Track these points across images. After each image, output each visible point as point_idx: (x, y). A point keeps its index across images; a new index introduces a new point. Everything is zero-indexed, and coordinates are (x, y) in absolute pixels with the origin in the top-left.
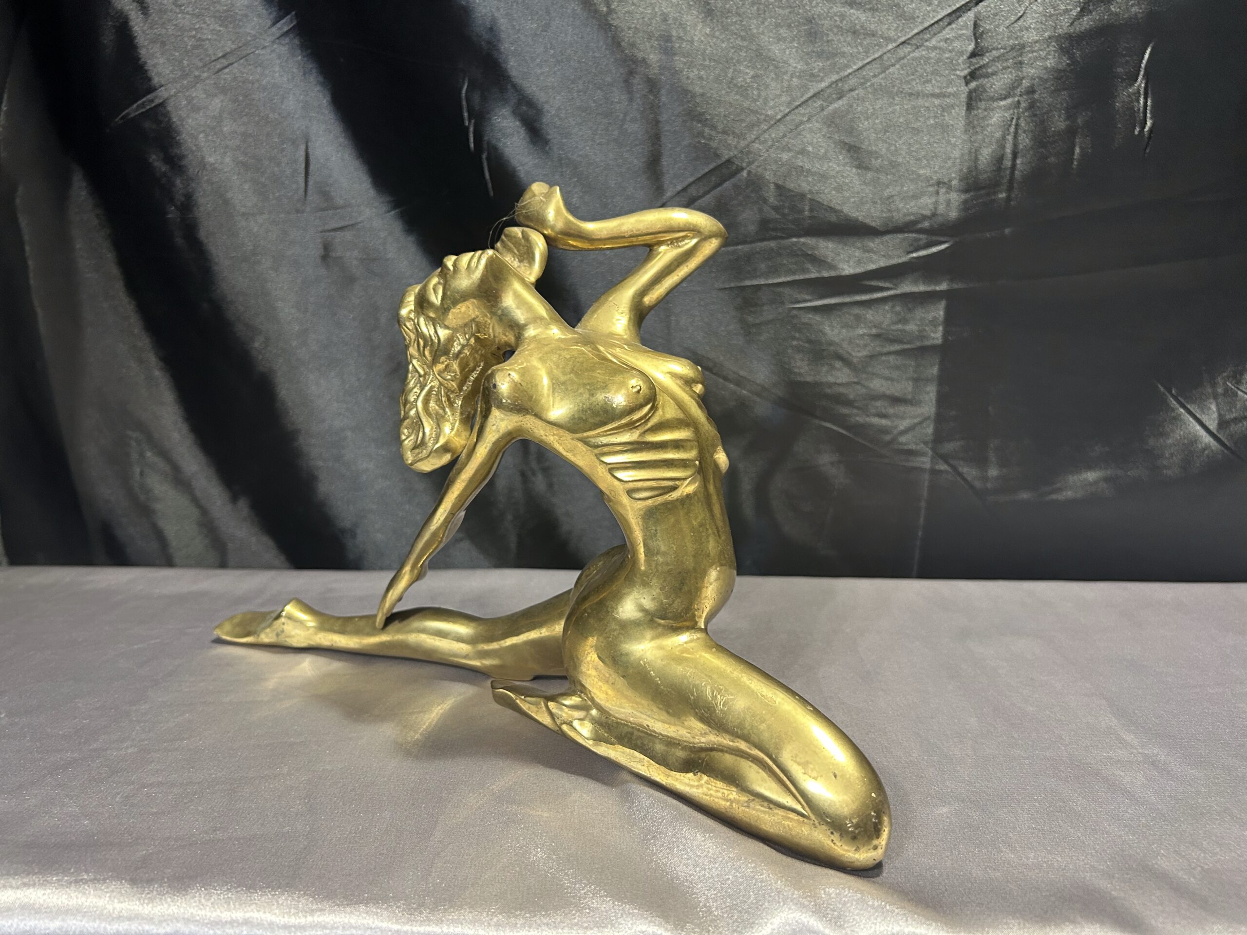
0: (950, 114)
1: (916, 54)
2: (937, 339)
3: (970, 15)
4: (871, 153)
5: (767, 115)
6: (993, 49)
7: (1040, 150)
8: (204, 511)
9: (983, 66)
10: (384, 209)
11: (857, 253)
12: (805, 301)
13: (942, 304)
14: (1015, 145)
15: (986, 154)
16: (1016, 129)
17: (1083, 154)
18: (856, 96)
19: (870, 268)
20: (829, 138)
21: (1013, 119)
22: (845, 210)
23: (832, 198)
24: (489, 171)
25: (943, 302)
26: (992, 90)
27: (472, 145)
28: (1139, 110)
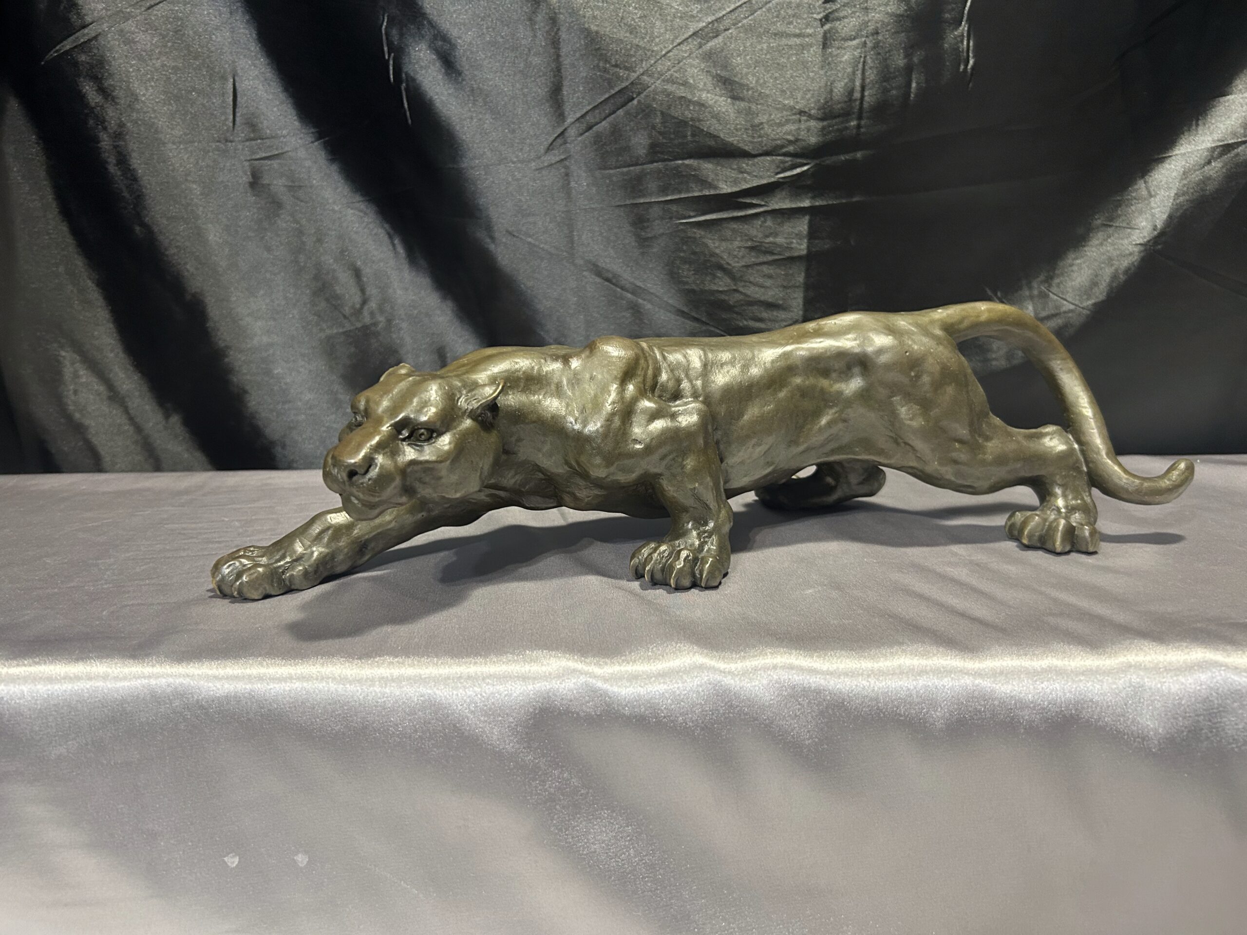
0: (809, 51)
2: (803, 250)
4: (742, 85)
5: (653, 51)
7: (885, 84)
8: (139, 429)
9: (836, 10)
10: (308, 140)
11: (734, 174)
12: (690, 217)
13: (807, 219)
14: (863, 79)
15: (839, 88)
16: (864, 66)
17: (919, 88)
18: (730, 36)
19: (744, 187)
20: (707, 71)
21: (861, 57)
22: (722, 136)
23: (711, 125)
24: (408, 101)
25: (807, 218)
26: (844, 31)
27: (392, 77)
28: (963, 50)
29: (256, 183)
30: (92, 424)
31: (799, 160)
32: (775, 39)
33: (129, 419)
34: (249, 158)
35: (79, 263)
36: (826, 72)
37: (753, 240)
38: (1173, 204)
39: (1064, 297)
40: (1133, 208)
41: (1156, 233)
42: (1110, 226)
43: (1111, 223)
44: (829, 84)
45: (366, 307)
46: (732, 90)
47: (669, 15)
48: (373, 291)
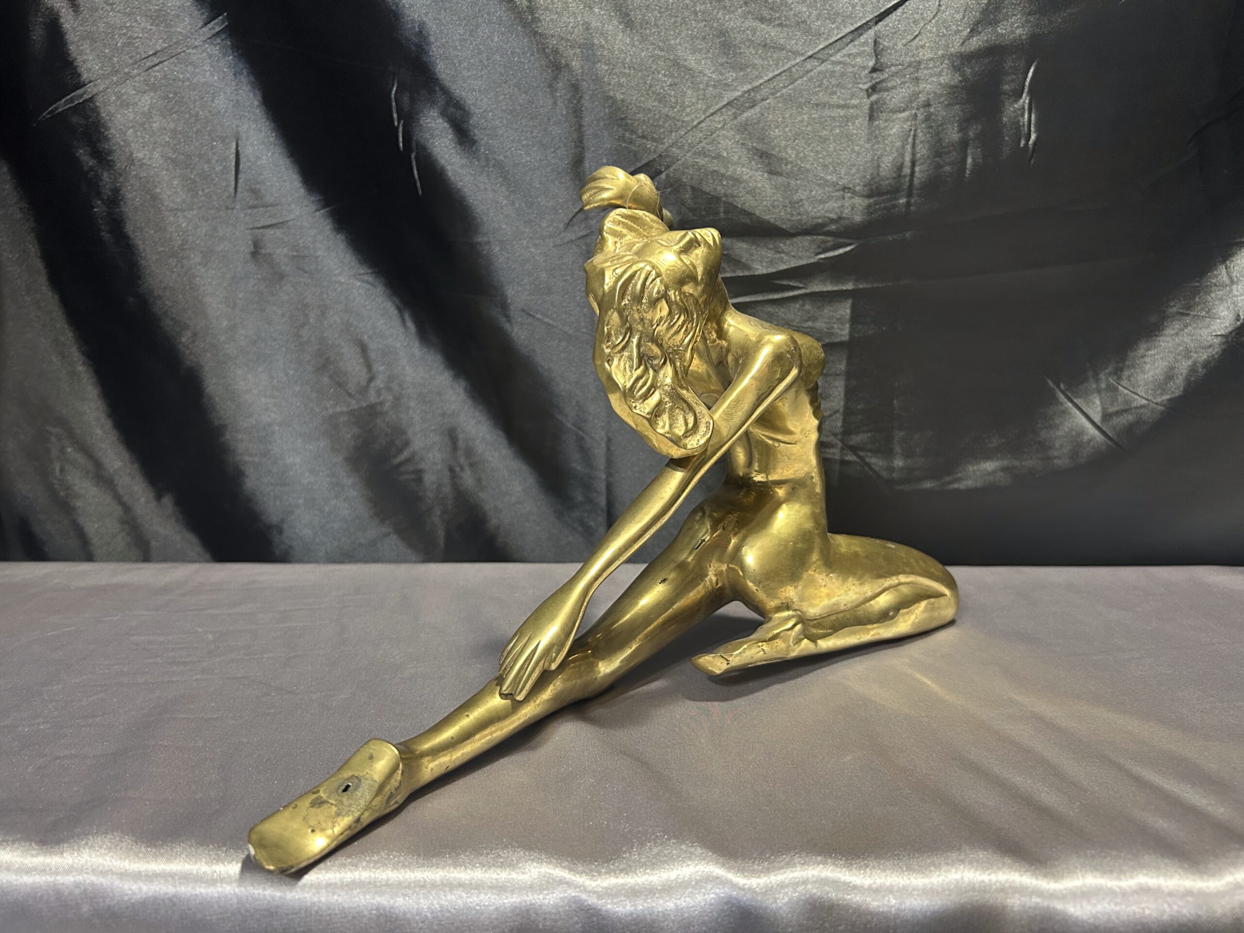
0: (854, 123)
1: (823, 68)
2: (845, 336)
3: (871, 33)
4: (780, 159)
5: (683, 122)
6: (892, 65)
7: (936, 159)
8: (127, 509)
9: (884, 81)
10: (314, 208)
11: (770, 254)
13: (848, 304)
14: (914, 154)
15: (887, 163)
16: (914, 140)
17: (975, 163)
18: (767, 106)
19: (781, 268)
20: (742, 144)
21: (911, 130)
22: (757, 213)
23: (745, 201)
24: (418, 170)
25: (850, 301)
26: (892, 103)
27: (401, 145)
28: (1024, 124)
29: (257, 251)
30: (79, 503)
31: (841, 240)
32: (817, 110)
33: (118, 499)
34: (251, 226)
35: (68, 336)
36: (873, 145)
39: (1135, 391)
40: (1213, 295)
41: (1239, 323)
42: (1188, 315)
43: (1188, 312)
44: (876, 158)
45: (372, 385)
46: (769, 164)
47: (701, 83)
48: (380, 368)
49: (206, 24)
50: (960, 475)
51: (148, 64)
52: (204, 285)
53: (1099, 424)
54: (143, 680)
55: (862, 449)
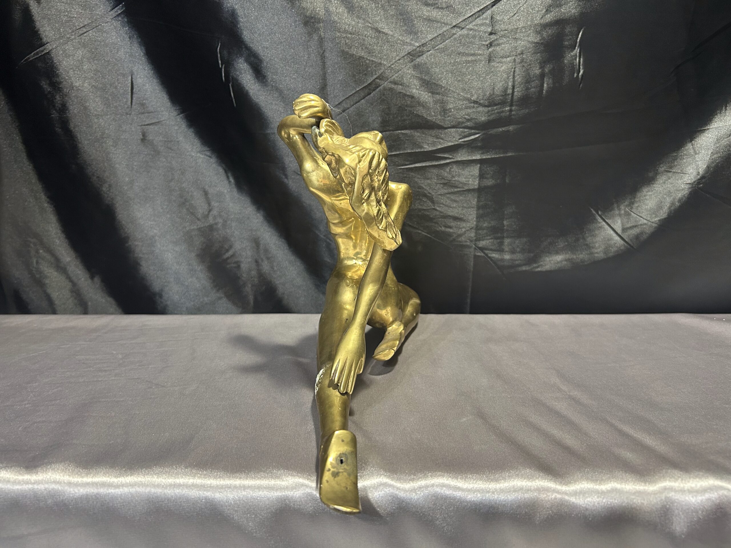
0: (480, 64)
1: (462, 32)
2: (476, 185)
3: (489, 12)
5: (382, 64)
6: (501, 31)
7: (527, 85)
9: (496, 40)
10: (176, 113)
11: (433, 139)
12: (407, 165)
14: (514, 82)
15: (499, 87)
16: (514, 73)
17: (548, 88)
18: (430, 54)
19: (439, 147)
20: (416, 77)
21: (512, 68)
22: (425, 116)
23: (419, 109)
24: (233, 93)
25: (479, 165)
26: (502, 52)
27: (224, 78)
28: (576, 64)
29: (144, 139)
30: (47, 281)
31: (473, 131)
32: (459, 57)
33: (69, 278)
34: (140, 124)
35: (38, 187)
36: (490, 77)
37: (445, 179)
38: (710, 159)
39: (640, 215)
40: (685, 161)
41: (699, 177)
42: (670, 172)
43: (671, 170)
44: (492, 84)
45: (211, 214)
46: (431, 88)
47: (393, 42)
48: (214, 204)
49: (112, 9)
50: (541, 263)
51: (81, 32)
52: (115, 158)
53: (620, 234)
54: (83, 380)
55: (486, 249)
